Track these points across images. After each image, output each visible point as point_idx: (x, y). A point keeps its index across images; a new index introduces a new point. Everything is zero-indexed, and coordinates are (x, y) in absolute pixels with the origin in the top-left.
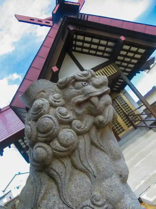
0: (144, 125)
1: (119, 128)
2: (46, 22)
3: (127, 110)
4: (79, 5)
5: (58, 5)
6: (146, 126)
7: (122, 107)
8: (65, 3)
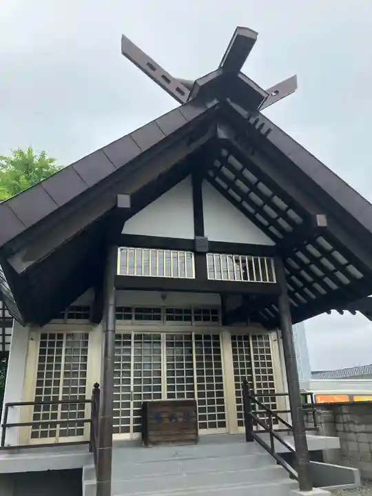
0: (268, 443)
1: (216, 413)
2: (178, 90)
3: (262, 382)
4: (265, 96)
5: (221, 72)
6: (271, 451)
7: (254, 368)
8: (240, 75)
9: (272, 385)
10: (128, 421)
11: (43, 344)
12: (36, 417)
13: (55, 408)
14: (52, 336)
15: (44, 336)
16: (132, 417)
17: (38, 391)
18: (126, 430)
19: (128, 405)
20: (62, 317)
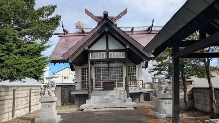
9: (136, 78)
10: (101, 86)
11: (82, 70)
12: (82, 84)
13: (85, 83)
14: (84, 68)
15: (82, 68)
16: (102, 85)
17: (82, 80)
18: (100, 87)
19: (101, 82)
20: (85, 64)
